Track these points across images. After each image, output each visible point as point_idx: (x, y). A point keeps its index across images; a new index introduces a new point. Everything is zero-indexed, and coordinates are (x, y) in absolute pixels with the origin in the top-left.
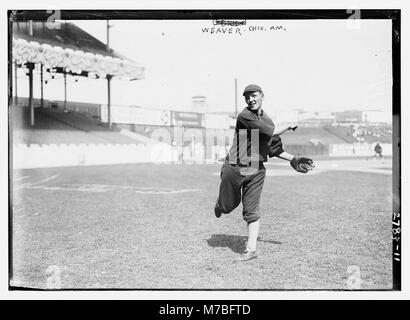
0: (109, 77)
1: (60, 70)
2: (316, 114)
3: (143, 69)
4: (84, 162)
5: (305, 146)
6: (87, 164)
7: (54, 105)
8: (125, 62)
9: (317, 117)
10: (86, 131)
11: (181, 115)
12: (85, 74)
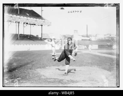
0: (42, 25)
2: (110, 35)
3: (51, 23)
4: (29, 50)
5: (105, 45)
6: (30, 50)
8: (45, 21)
9: (110, 36)
10: (34, 40)
11: (66, 36)
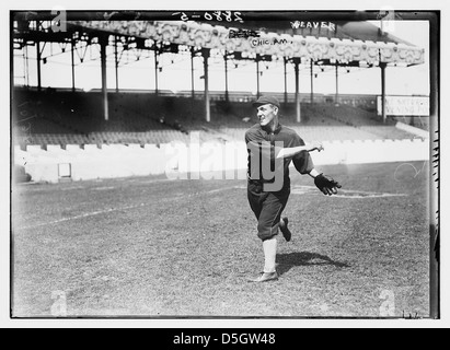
0: (383, 65)
1: (327, 62)
7: (329, 99)
8: (399, 46)
10: (353, 125)
12: (355, 64)
